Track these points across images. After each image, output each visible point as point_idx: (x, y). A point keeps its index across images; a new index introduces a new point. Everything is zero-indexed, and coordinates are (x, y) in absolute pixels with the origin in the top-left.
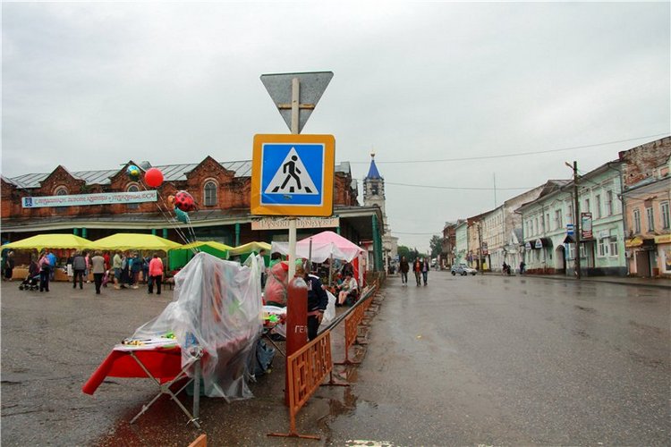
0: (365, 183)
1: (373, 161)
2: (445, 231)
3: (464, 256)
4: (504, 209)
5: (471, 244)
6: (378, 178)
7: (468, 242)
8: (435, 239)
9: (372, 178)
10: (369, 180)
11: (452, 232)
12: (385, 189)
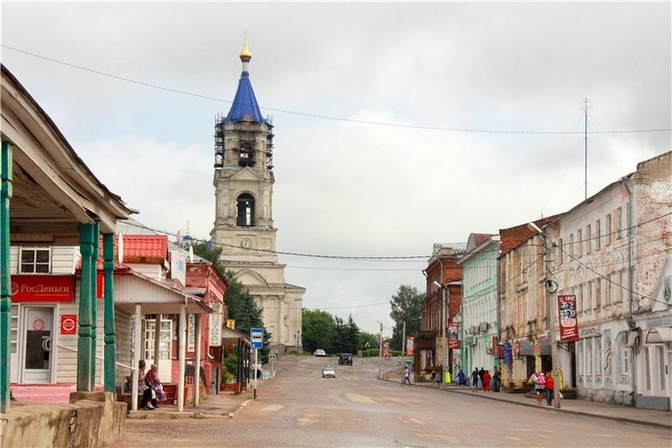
0: (220, 135)
1: (245, 74)
2: (433, 271)
3: (485, 343)
4: (635, 188)
5: (508, 308)
6: (257, 121)
7: (501, 299)
8: (404, 296)
9: (239, 122)
10: (230, 127)
11: (452, 273)
12: (274, 151)
